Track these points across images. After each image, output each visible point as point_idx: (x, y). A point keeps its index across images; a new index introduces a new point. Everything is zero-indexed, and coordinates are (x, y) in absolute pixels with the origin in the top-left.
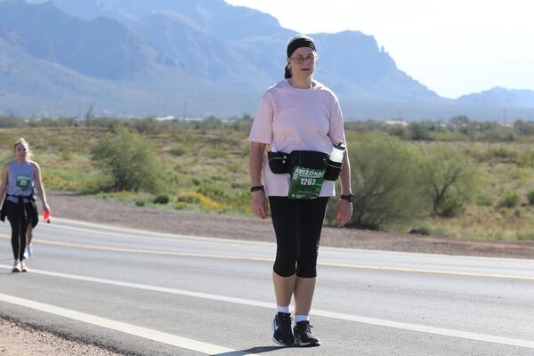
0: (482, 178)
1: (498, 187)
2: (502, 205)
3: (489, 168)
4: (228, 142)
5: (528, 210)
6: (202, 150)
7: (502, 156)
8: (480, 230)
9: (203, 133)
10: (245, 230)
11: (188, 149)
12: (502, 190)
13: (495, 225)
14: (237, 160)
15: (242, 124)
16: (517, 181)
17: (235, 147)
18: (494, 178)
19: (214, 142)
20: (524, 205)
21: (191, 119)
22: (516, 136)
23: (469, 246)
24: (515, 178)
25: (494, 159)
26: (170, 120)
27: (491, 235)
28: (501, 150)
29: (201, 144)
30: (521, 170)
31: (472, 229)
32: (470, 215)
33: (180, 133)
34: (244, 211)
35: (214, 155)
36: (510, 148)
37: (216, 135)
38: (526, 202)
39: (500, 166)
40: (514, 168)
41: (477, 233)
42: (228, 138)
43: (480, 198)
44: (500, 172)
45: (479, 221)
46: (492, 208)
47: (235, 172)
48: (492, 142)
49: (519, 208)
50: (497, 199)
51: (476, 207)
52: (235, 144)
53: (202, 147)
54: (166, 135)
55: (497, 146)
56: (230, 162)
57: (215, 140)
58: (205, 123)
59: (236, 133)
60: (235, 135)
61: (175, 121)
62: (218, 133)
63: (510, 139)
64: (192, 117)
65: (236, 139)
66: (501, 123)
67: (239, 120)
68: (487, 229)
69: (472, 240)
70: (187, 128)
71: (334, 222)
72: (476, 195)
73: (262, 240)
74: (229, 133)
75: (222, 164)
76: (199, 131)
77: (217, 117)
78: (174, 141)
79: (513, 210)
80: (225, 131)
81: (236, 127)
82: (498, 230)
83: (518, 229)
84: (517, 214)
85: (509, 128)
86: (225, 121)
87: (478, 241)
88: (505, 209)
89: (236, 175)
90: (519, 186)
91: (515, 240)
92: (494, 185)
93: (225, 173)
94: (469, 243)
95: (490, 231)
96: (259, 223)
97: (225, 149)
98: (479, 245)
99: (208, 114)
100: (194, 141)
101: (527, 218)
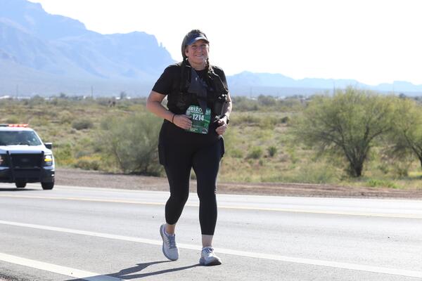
0: (235, 137)
1: (247, 144)
2: (249, 157)
3: (240, 130)
4: (50, 114)
5: (269, 161)
6: (30, 120)
7: (249, 121)
8: (234, 175)
9: (31, 108)
10: (63, 178)
11: (20, 120)
12: (249, 146)
13: (245, 172)
14: (56, 128)
15: (60, 100)
16: (261, 139)
17: (54, 118)
18: (243, 138)
19: (39, 114)
20: (266, 157)
21: (22, 98)
22: (259, 107)
23: (226, 187)
24: (259, 137)
25: (243, 124)
26: (7, 99)
27: (242, 179)
28: (249, 117)
29: (29, 116)
30: (263, 131)
31: (228, 175)
32: (227, 164)
33: (14, 108)
34: (62, 165)
35: (39, 123)
36: (256, 115)
37: (40, 109)
38: (267, 154)
39: (248, 129)
40: (258, 130)
41: (232, 178)
42: (49, 111)
43: (234, 152)
44: (248, 133)
45: (233, 169)
46: (242, 159)
47: (55, 135)
48: (242, 111)
49: (262, 159)
50: (247, 153)
51: (231, 159)
52: (54, 115)
53: (30, 118)
54: (4, 110)
55: (246, 114)
56: (51, 129)
57: (39, 112)
58: (32, 100)
59: (55, 108)
60: (54, 109)
61: (10, 99)
62: (41, 107)
63: (255, 109)
64: (22, 95)
65: (55, 111)
66: (248, 97)
67: (57, 98)
68: (239, 174)
69: (228, 183)
70: (18, 104)
71: (127, 171)
72: (231, 150)
73: (75, 185)
74: (50, 108)
75: (45, 130)
76: (28, 106)
77: (41, 96)
78: (9, 114)
79: (258, 161)
80: (47, 106)
81: (55, 103)
82: (248, 175)
83: (262, 174)
84: (261, 163)
85: (254, 101)
86: (47, 99)
87: (233, 183)
88: (252, 160)
89: (56, 138)
90: (262, 143)
91: (260, 182)
92: (244, 142)
93: (47, 137)
94: (226, 185)
95: (242, 176)
96: (73, 173)
97: (47, 119)
98: (233, 186)
99: (34, 94)
100: (24, 114)
101: (268, 166)
